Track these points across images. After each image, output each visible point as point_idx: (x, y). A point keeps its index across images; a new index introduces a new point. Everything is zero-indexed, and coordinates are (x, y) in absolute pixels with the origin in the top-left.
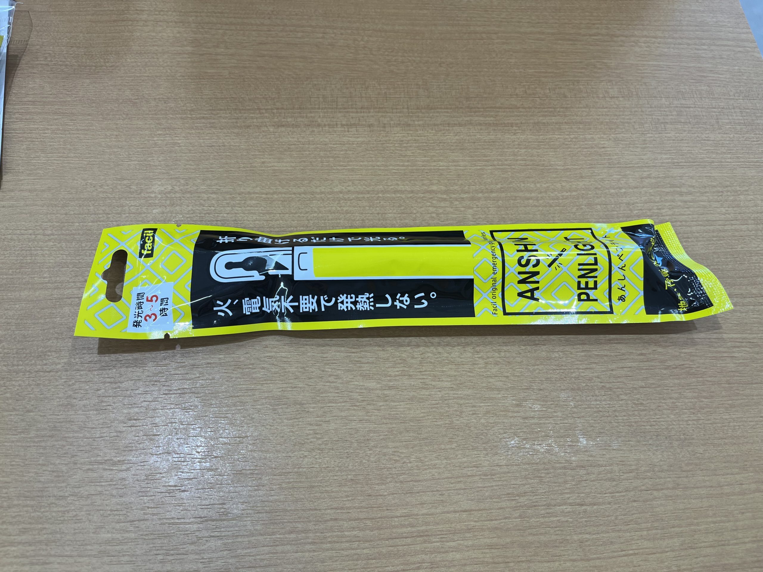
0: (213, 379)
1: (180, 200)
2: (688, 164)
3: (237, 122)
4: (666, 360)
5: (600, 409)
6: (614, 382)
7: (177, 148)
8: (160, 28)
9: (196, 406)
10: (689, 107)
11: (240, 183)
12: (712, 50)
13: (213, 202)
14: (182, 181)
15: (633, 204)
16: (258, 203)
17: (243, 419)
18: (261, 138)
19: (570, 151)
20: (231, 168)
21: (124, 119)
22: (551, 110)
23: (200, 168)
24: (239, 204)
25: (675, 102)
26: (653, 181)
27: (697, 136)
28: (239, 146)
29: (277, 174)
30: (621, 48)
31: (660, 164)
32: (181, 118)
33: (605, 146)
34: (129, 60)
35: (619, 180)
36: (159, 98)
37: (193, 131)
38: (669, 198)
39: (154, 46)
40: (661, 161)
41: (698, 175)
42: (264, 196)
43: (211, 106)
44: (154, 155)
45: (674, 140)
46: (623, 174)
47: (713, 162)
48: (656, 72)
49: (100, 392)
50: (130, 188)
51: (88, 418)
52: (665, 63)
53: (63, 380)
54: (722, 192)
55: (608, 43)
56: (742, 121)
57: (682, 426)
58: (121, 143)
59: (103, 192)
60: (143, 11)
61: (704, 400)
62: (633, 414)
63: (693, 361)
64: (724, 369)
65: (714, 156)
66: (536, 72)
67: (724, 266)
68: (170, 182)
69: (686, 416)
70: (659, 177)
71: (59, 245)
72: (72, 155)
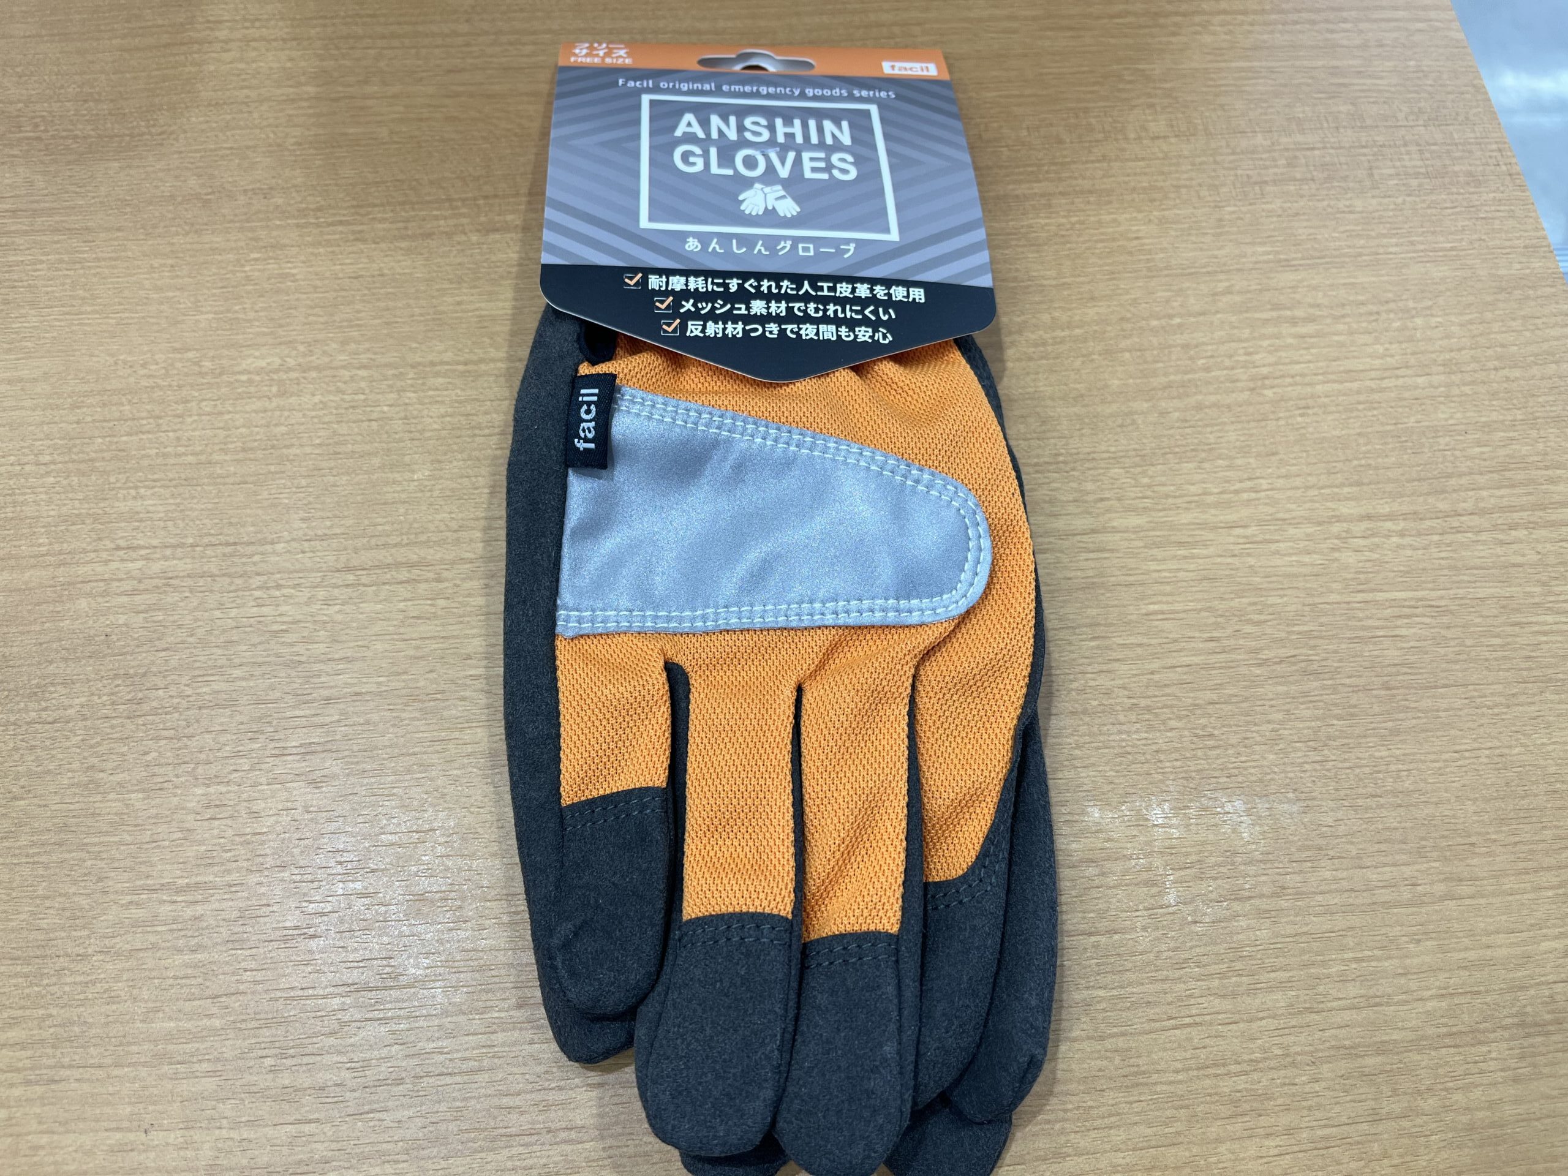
0: (368, 723)
1: (298, 384)
2: (1308, 262)
3: (406, 228)
4: (1261, 649)
5: (1129, 749)
6: (1156, 696)
7: (289, 284)
8: (254, 54)
9: (335, 776)
10: (1313, 149)
11: (414, 345)
12: (1361, 32)
13: (363, 384)
14: (301, 348)
15: (1196, 346)
16: (449, 383)
17: (426, 796)
18: (455, 257)
19: (1070, 249)
20: (395, 316)
21: (187, 234)
22: (1030, 169)
23: (335, 321)
24: (412, 386)
25: (1284, 140)
26: (1237, 298)
27: (1329, 206)
28: (411, 274)
29: (486, 324)
30: (1173, 39)
31: (1251, 266)
32: (298, 226)
33: (1140, 235)
34: (194, 119)
35: (1168, 301)
36: (253, 189)
37: (321, 250)
38: (1270, 330)
39: (242, 88)
40: (1254, 259)
41: (1328, 282)
42: (461, 368)
43: (354, 199)
44: (246, 300)
45: (1279, 216)
46: (1175, 288)
47: (1360, 255)
48: (1246, 82)
49: (149, 758)
50: (200, 366)
51: (127, 805)
52: (1264, 64)
53: (80, 738)
54: (1378, 313)
55: (1147, 31)
56: (1423, 170)
57: (1291, 775)
58: (180, 281)
59: (150, 376)
60: (221, 22)
61: (1335, 722)
62: (1195, 756)
63: (1313, 648)
64: (1379, 660)
65: (1362, 242)
66: (1000, 96)
67: (1380, 460)
68: (277, 351)
69: (1300, 754)
70: (1249, 292)
71: (65, 482)
72: (89, 309)
